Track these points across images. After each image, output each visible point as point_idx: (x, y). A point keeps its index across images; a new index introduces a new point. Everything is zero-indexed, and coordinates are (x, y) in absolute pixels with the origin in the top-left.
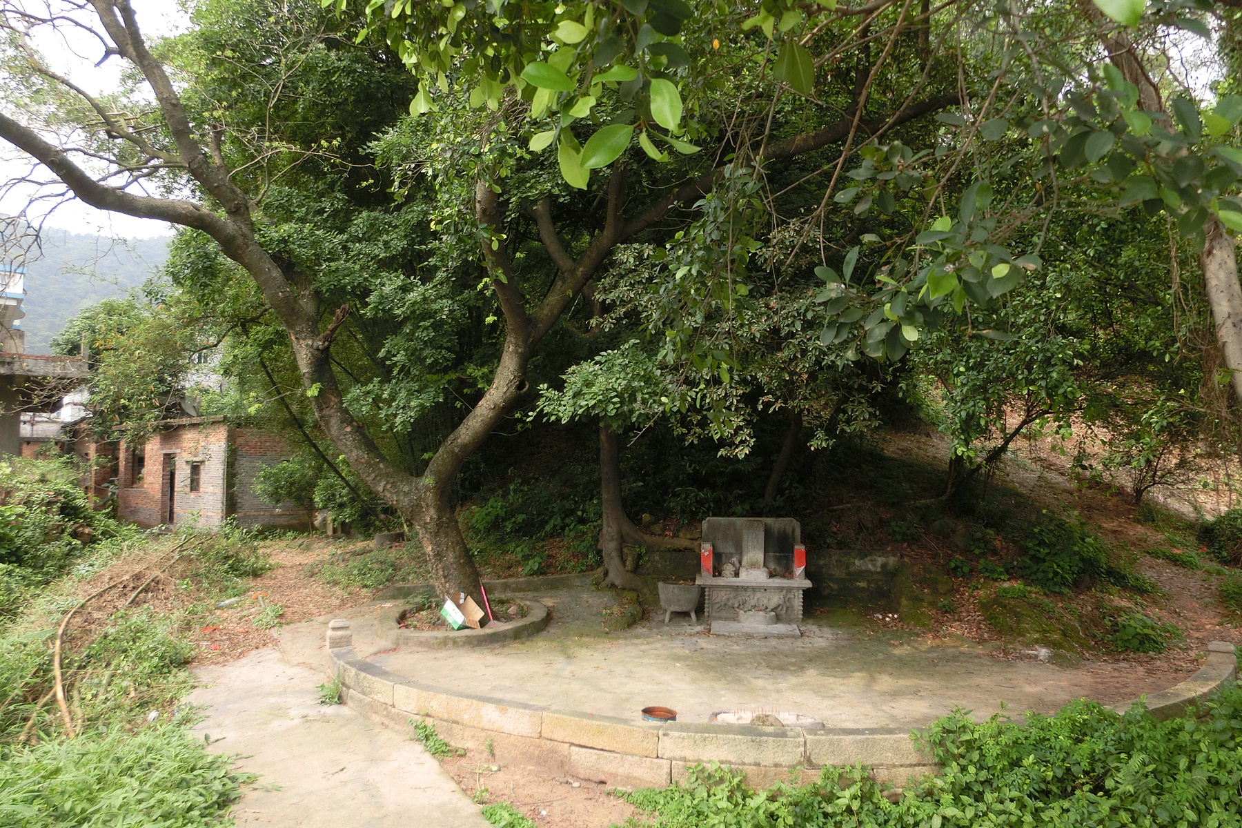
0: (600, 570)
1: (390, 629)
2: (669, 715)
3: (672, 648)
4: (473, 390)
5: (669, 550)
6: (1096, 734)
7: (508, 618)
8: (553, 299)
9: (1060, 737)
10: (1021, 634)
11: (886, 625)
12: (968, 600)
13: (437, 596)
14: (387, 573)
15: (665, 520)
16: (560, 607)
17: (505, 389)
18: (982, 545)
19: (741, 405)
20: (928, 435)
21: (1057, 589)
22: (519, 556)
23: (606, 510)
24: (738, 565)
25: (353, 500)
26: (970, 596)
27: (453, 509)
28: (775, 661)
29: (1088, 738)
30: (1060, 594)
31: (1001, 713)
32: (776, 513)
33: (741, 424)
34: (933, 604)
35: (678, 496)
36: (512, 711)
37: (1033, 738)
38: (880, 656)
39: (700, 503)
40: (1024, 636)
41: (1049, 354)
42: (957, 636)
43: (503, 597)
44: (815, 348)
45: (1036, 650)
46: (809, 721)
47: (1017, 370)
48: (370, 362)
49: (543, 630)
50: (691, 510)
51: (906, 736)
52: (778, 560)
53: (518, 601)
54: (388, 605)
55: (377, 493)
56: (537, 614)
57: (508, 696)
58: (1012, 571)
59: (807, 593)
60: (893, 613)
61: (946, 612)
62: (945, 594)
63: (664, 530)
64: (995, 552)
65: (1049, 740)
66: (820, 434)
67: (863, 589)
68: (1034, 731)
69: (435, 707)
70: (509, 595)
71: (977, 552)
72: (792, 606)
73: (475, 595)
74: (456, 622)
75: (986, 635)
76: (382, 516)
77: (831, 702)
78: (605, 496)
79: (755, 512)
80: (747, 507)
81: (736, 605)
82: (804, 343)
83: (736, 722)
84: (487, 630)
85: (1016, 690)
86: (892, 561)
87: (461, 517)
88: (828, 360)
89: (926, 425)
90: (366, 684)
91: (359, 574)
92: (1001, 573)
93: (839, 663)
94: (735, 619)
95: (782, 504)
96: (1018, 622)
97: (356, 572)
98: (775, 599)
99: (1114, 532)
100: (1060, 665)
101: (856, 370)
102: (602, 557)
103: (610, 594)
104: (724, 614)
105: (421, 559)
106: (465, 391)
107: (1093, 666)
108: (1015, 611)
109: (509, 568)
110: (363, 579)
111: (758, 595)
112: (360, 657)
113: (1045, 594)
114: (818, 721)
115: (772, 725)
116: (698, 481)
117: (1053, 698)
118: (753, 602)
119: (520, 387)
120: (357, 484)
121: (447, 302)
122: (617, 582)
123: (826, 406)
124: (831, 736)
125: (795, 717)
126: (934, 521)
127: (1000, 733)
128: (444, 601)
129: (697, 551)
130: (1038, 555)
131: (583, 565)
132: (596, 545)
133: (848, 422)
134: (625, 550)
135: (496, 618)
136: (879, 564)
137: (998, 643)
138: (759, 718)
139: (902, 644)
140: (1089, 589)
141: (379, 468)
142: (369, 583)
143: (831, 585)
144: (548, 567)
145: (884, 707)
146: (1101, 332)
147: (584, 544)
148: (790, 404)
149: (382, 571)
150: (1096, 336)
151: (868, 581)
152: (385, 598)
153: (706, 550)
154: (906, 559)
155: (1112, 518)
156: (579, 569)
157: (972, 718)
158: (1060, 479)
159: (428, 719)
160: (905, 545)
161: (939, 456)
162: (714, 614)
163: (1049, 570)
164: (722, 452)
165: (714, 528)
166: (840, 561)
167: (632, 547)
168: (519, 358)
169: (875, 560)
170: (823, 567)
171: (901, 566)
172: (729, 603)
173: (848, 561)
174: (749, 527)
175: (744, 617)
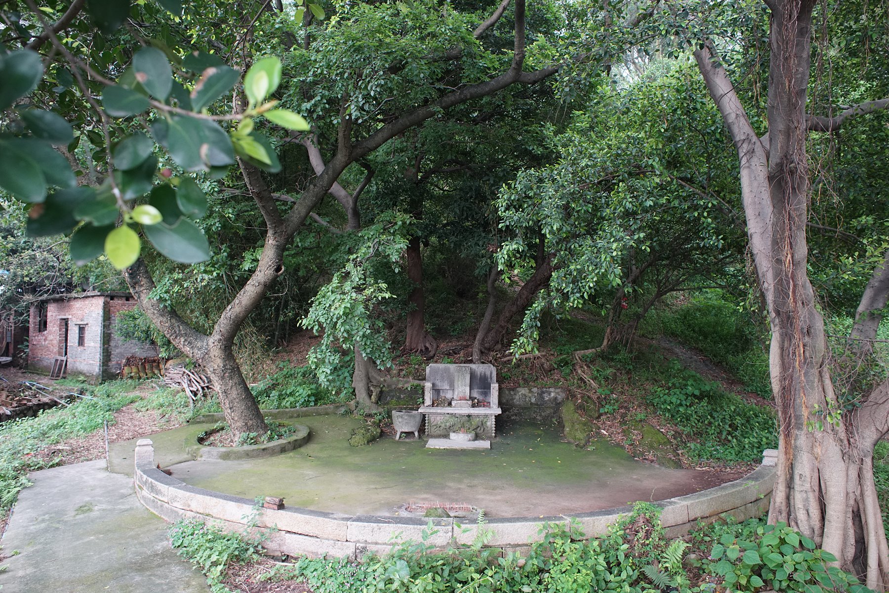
0: (353, 402)
1: (191, 447)
17: (267, 272)
23: (358, 359)
24: (451, 398)
36: (245, 507)
52: (480, 394)
56: (302, 434)
63: (399, 373)
72: (488, 427)
81: (448, 427)
86: (561, 394)
94: (447, 437)
98: (476, 422)
104: (438, 434)
111: (464, 419)
118: (460, 425)
119: (278, 269)
129: (422, 388)
134: (371, 388)
136: (552, 396)
151: (544, 408)
153: (428, 387)
162: (431, 434)
165: (434, 372)
166: (525, 395)
167: (376, 386)
168: (277, 249)
169: (550, 394)
170: (513, 399)
171: (568, 398)
172: (443, 425)
173: (530, 395)
174: (459, 371)
175: (452, 435)
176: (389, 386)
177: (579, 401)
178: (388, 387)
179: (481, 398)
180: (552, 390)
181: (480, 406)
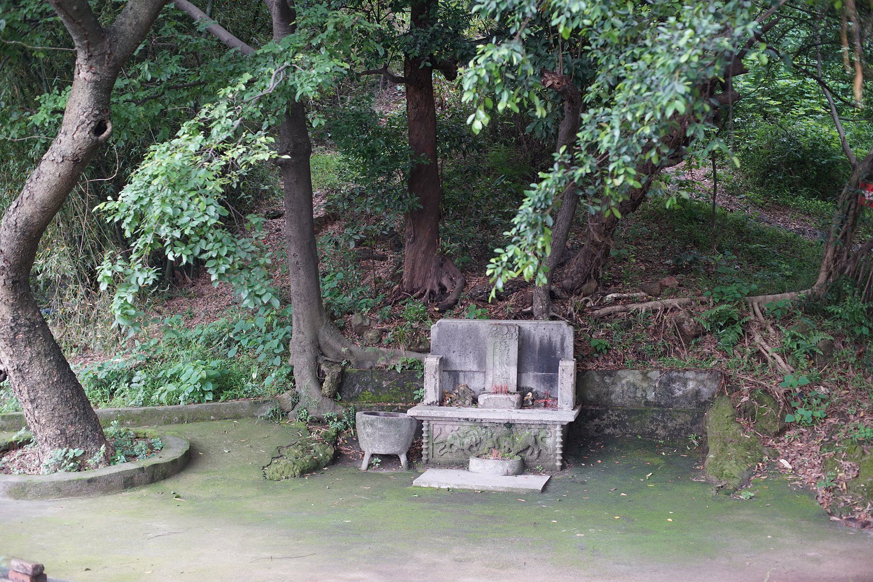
23: (296, 309)
52: (540, 382)
72: (547, 449)
81: (467, 446)
94: (464, 466)
104: (449, 459)
118: (490, 442)
119: (99, 129)
129: (420, 367)
134: (323, 367)
136: (689, 389)
162: (433, 460)
165: (448, 335)
166: (634, 385)
167: (333, 363)
168: (95, 88)
169: (685, 384)
170: (608, 394)
171: (721, 393)
172: (457, 443)
173: (645, 385)
174: (495, 334)
175: (474, 462)
176: (359, 363)
177: (745, 399)
178: (357, 366)
179: (540, 389)
180: (690, 375)
181: (538, 406)
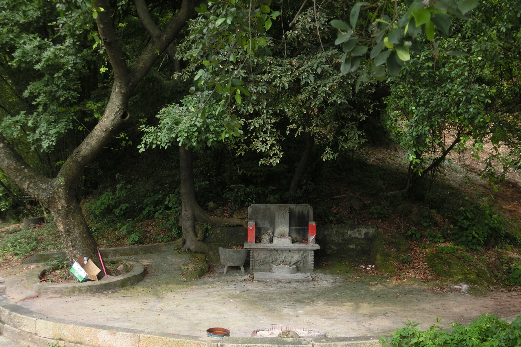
0: (180, 240)
1: (34, 283)
2: (225, 333)
3: (228, 290)
4: (91, 119)
5: (226, 226)
6: (494, 336)
7: (117, 273)
8: (146, 56)
9: (473, 339)
10: (451, 276)
11: (367, 272)
12: (419, 255)
13: (68, 260)
14: (32, 245)
15: (223, 206)
16: (153, 265)
17: (113, 118)
18: (428, 220)
19: (274, 130)
20: (396, 150)
21: (474, 248)
22: (125, 232)
23: (184, 200)
24: (272, 236)
25: (7, 196)
26: (420, 252)
27: (78, 201)
28: (296, 297)
29: (490, 339)
30: (476, 250)
31: (436, 324)
32: (297, 201)
33: (274, 142)
34: (396, 258)
35: (232, 190)
36: (119, 334)
37: (456, 339)
38: (363, 292)
39: (247, 195)
40: (453, 277)
41: (469, 96)
42: (411, 278)
43: (114, 259)
44: (323, 92)
45: (460, 286)
46: (317, 334)
47: (451, 106)
48: (18, 99)
49: (141, 280)
50: (241, 200)
51: (377, 341)
52: (298, 232)
53: (125, 262)
54: (32, 267)
55: (23, 190)
56: (138, 270)
57: (117, 325)
58: (446, 236)
59: (316, 252)
60: (372, 264)
61: (405, 263)
62: (404, 252)
63: (223, 212)
64: (436, 224)
65: (466, 340)
66: (328, 150)
67: (353, 250)
68: (456, 335)
69: (65, 334)
70: (118, 258)
71: (425, 224)
72: (307, 261)
73: (94, 258)
74: (81, 277)
75: (429, 277)
76: (29, 207)
77: (331, 322)
78: (183, 190)
79: (283, 201)
80: (277, 196)
81: (271, 261)
82: (315, 89)
83: (269, 336)
84: (103, 282)
85: (448, 311)
86: (371, 231)
87: (85, 206)
88: (331, 100)
89: (395, 144)
90: (16, 320)
91: (12, 246)
92: (439, 238)
93: (337, 297)
94: (270, 270)
95: (301, 195)
96: (450, 268)
97: (9, 245)
98: (296, 257)
99: (510, 211)
100: (475, 295)
101: (349, 107)
102: (181, 231)
103: (187, 256)
104: (262, 267)
105: (56, 235)
106: (86, 120)
107: (495, 295)
108: (448, 262)
109: (118, 240)
110: (15, 249)
111: (285, 254)
112: (12, 302)
113: (467, 250)
114: (322, 334)
115: (292, 337)
116: (246, 180)
117: (470, 315)
118: (281, 259)
119: (124, 116)
120: (9, 185)
121: (71, 58)
122: (192, 248)
123: (330, 131)
124: (329, 343)
125: (307, 332)
126: (399, 205)
127: (436, 337)
128: (72, 263)
129: (245, 226)
130: (463, 226)
131: (169, 237)
132: (177, 223)
133: (346, 140)
134: (197, 227)
135: (109, 273)
136: (363, 233)
137: (437, 282)
138: (284, 333)
139: (377, 284)
140: (494, 247)
141: (25, 173)
142: (19, 252)
143: (333, 247)
144: (145, 239)
145: (364, 324)
146: (505, 83)
147: (169, 223)
148: (307, 130)
149: (28, 244)
150: (502, 85)
151: (356, 244)
152: (31, 262)
153: (251, 225)
154: (380, 230)
155: (509, 202)
156: (166, 240)
157: (418, 328)
158: (478, 178)
159: (60, 342)
160: (380, 221)
161: (402, 163)
162: (256, 268)
163: (470, 235)
164: (262, 162)
165: (256, 211)
166: (338, 232)
167: (202, 225)
168: (123, 96)
169: (361, 231)
170: (327, 236)
172: (266, 260)
174: (279, 211)
175: (274, 268)
176: (213, 225)
181: (300, 243)
